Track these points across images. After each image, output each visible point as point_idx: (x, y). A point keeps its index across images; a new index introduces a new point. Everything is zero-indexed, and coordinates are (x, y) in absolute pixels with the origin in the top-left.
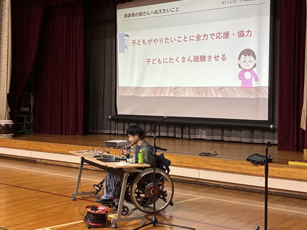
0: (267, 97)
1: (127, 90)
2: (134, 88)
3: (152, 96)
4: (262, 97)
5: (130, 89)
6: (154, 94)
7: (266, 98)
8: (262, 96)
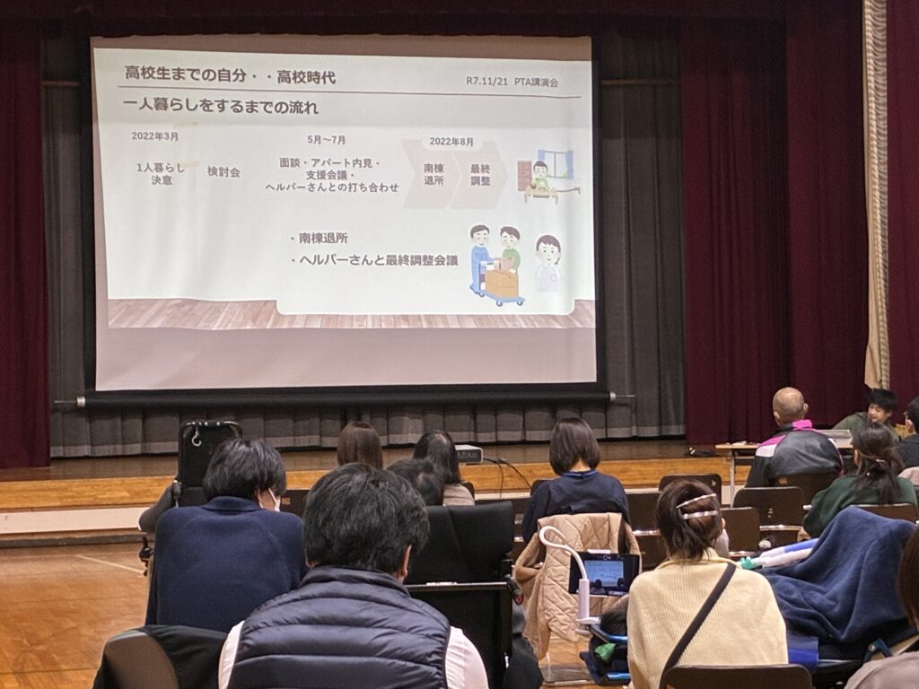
0: (594, 326)
1: (144, 312)
2: (173, 303)
3: (248, 327)
4: (579, 326)
5: (156, 307)
6: (254, 321)
7: (591, 329)
8: (581, 323)
